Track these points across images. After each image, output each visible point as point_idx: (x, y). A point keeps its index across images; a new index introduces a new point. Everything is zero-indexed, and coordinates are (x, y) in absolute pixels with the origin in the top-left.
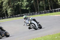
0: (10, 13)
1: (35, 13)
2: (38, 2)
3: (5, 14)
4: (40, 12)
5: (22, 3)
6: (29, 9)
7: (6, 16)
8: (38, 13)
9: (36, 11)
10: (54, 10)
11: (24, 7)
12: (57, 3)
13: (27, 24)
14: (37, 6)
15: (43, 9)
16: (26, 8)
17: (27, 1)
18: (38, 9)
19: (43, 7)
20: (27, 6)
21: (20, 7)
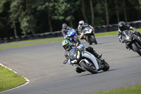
0: (26, 29)
2: (91, 5)
4: (97, 28)
5: (54, 6)
6: (71, 20)
11: (60, 15)
12: (137, 8)
13: (71, 60)
14: (90, 14)
15: (103, 21)
17: (66, 2)
18: (93, 20)
19: (103, 16)
20: (66, 13)
21: (50, 15)
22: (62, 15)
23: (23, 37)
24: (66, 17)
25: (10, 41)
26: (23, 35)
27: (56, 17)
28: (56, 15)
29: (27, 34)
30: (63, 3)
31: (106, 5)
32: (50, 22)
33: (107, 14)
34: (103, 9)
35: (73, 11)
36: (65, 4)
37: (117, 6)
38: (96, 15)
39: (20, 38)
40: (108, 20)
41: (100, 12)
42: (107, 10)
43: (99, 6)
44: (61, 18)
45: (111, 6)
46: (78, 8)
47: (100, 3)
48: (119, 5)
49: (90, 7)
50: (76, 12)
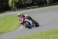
0: (49, 1)
3: (44, 2)
7: (45, 4)
23: (47, 5)
25: (42, 7)
26: (47, 4)
29: (49, 3)
39: (46, 5)
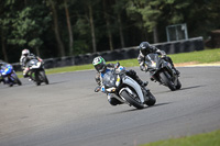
1: (60, 60)
2: (69, 22)
4: (78, 57)
5: (11, 23)
6: (36, 45)
8: (69, 59)
9: (63, 52)
10: (126, 49)
11: (20, 38)
12: (140, 26)
14: (67, 36)
15: (86, 47)
16: (25, 42)
17: (29, 18)
18: (71, 45)
19: (87, 39)
20: (29, 35)
21: (4, 38)
22: (24, 38)
24: (29, 40)
27: (13, 41)
28: (14, 37)
30: (24, 19)
31: (91, 21)
32: (4, 49)
33: (93, 35)
34: (86, 28)
35: (40, 31)
36: (27, 20)
37: (108, 24)
38: (76, 36)
40: (94, 45)
41: (83, 32)
42: (93, 30)
43: (80, 23)
44: (22, 42)
45: (99, 24)
46: (47, 26)
47: (83, 18)
48: (112, 21)
49: (66, 24)
50: (44, 33)
